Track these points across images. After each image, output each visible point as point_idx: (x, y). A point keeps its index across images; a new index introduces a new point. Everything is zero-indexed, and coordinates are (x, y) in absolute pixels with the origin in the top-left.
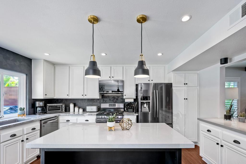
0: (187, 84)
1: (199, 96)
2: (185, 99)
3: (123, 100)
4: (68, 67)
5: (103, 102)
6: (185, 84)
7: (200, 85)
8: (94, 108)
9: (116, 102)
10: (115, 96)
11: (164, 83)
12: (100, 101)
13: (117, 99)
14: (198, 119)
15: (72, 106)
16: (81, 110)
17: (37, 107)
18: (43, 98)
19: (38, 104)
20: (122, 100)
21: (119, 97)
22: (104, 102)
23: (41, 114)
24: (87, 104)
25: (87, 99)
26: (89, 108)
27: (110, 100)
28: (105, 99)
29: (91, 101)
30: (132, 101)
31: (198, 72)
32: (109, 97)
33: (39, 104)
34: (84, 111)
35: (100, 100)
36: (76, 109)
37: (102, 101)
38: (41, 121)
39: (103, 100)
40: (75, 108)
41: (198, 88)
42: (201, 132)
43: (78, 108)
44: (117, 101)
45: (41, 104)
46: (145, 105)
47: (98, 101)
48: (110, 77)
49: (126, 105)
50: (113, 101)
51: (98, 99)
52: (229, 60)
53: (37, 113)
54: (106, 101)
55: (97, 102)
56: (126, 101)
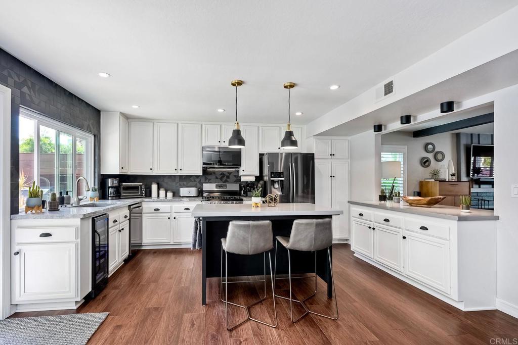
0: (333, 155)
1: (351, 173)
2: (331, 176)
3: (238, 178)
4: (152, 124)
5: (205, 180)
6: (331, 155)
7: (351, 157)
8: (193, 191)
9: (226, 181)
10: (225, 171)
11: (301, 154)
12: (201, 180)
13: (228, 177)
14: (349, 202)
15: (154, 187)
16: (170, 194)
17: (109, 187)
18: (118, 173)
19: (110, 182)
20: (235, 179)
21: (231, 173)
22: (207, 181)
23: (114, 198)
24: (178, 185)
25: (178, 177)
26: (184, 191)
27: (217, 178)
28: (209, 177)
29: (186, 180)
30: (253, 179)
31: (349, 138)
32: (214, 173)
33: (113, 182)
34: (174, 195)
35: (200, 177)
36: (162, 192)
37: (203, 180)
38: (130, 206)
39: (206, 179)
40: (160, 191)
41: (349, 161)
42: (352, 218)
43: (165, 191)
44: (228, 180)
45: (115, 182)
46: (276, 186)
47: (198, 180)
48: (219, 142)
49: (243, 187)
50: (221, 179)
51: (197, 177)
52: (383, 127)
53: (109, 197)
54: (210, 180)
55: (195, 181)
56: (243, 179)
